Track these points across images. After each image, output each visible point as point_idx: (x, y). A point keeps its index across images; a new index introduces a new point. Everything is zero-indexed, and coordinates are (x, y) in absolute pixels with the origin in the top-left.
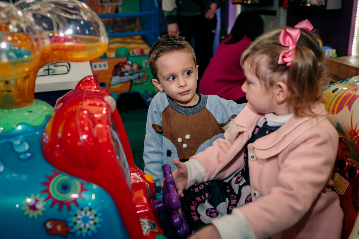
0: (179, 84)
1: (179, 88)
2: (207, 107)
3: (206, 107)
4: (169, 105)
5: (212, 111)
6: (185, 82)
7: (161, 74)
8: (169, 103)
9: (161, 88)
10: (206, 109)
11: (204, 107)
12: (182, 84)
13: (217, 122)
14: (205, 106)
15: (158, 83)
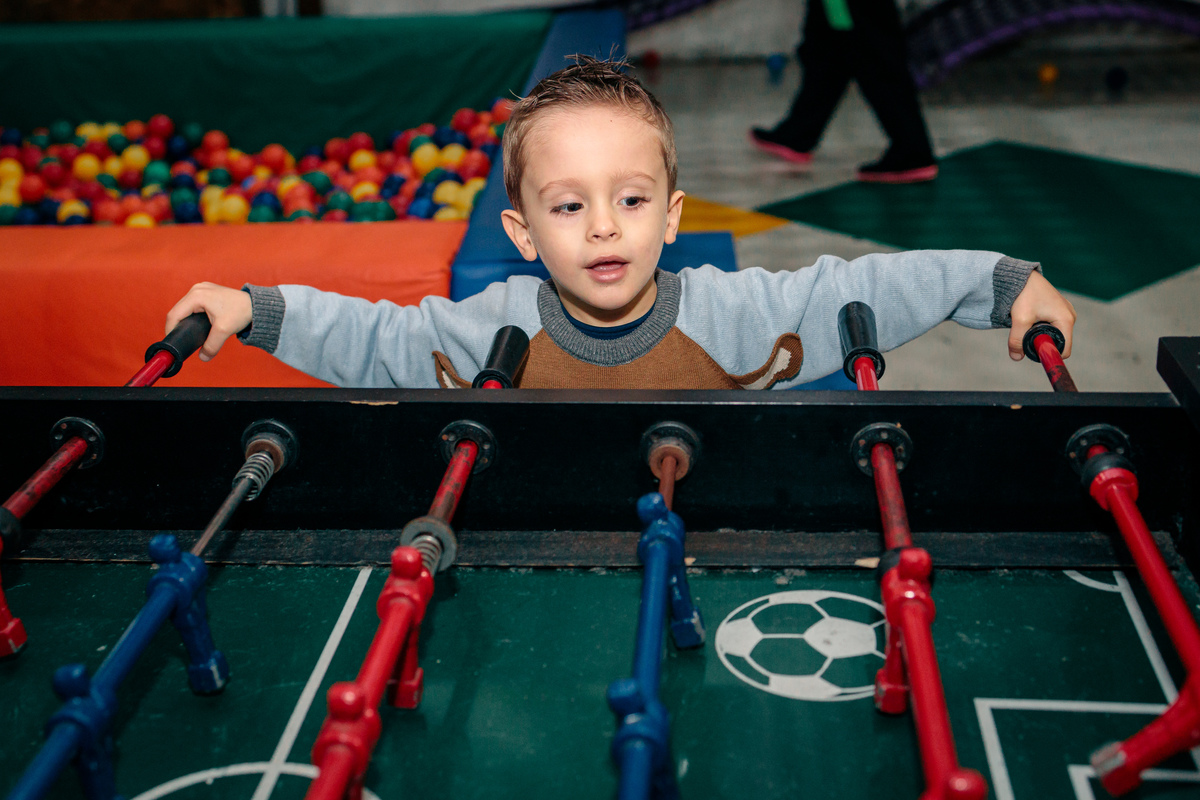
0: (591, 226)
1: (588, 241)
2: (681, 323)
3: (677, 325)
4: (541, 332)
5: (700, 338)
6: (615, 224)
7: (532, 183)
8: (543, 323)
9: (527, 247)
10: (679, 333)
11: (671, 327)
12: (603, 228)
13: (723, 371)
14: (675, 320)
15: (524, 227)
